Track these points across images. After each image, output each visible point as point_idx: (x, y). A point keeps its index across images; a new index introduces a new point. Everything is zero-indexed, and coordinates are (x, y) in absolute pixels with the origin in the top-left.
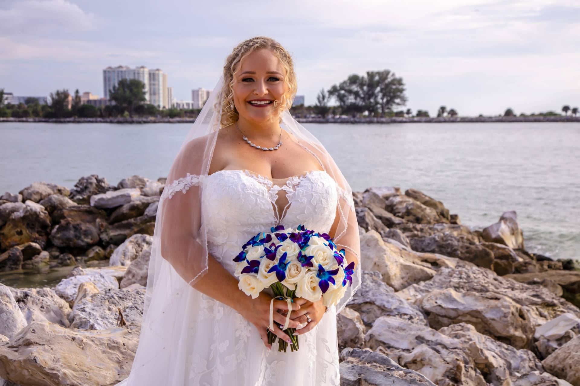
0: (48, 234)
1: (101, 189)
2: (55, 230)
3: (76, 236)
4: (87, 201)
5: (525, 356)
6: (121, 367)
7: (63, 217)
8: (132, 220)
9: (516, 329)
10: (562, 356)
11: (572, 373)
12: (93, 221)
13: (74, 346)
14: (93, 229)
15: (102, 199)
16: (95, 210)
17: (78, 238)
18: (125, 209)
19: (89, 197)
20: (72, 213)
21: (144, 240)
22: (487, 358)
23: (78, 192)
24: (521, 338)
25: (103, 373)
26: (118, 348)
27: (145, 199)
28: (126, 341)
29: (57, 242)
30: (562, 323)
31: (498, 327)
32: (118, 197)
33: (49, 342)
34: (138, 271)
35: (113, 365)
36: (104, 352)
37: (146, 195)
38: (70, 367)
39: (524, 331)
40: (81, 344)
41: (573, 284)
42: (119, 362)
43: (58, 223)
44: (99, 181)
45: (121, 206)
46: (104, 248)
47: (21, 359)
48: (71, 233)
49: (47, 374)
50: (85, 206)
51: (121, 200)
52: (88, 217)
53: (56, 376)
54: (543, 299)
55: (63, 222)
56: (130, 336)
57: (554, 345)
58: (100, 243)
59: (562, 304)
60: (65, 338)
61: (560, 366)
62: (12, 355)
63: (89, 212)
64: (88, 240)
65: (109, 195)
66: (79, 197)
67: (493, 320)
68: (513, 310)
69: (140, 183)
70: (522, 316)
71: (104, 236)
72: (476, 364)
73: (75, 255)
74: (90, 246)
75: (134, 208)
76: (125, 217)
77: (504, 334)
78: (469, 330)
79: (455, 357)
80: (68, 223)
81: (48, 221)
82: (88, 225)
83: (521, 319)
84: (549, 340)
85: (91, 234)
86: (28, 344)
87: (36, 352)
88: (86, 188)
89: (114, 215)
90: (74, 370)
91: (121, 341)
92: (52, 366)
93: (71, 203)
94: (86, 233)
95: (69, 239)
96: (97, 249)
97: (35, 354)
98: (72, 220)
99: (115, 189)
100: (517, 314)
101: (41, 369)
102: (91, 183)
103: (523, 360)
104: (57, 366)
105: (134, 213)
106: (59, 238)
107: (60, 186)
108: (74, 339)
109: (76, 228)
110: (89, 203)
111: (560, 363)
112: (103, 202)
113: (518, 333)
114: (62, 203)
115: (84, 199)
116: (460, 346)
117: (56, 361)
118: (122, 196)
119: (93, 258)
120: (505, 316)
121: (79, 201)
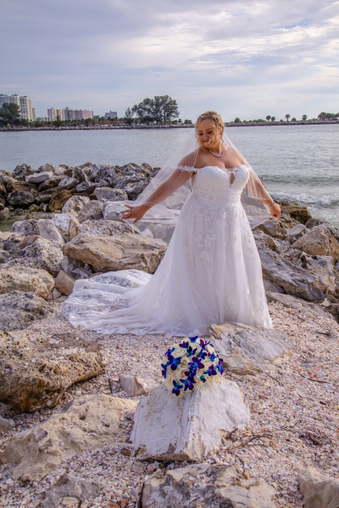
0: (6, 198)
1: (29, 172)
2: (9, 196)
3: (22, 199)
4: (23, 179)
5: (285, 243)
6: (124, 251)
7: (12, 188)
8: (52, 189)
9: (279, 232)
10: (300, 242)
11: (305, 249)
12: (29, 190)
13: (102, 243)
14: (31, 195)
15: (32, 178)
16: (29, 184)
17: (24, 200)
18: (47, 183)
19: (24, 177)
20: (17, 186)
21: (79, 199)
22: (274, 243)
23: (17, 174)
24: (281, 236)
25: (117, 254)
26: (120, 244)
27: (57, 177)
28: (122, 240)
29: (11, 202)
30: (298, 229)
31: (271, 231)
32: (41, 176)
33: (91, 241)
34: (85, 214)
35: (120, 251)
36: (115, 245)
37: (56, 175)
38: (103, 252)
39: (282, 233)
40: (104, 242)
41: (295, 212)
42: (122, 249)
43: (11, 191)
44: (28, 168)
45: (44, 181)
46: (38, 205)
47: (82, 248)
48: (19, 197)
49: (94, 255)
50: (23, 182)
51: (43, 178)
52: (26, 188)
53: (99, 256)
54: (285, 219)
55: (13, 191)
56: (123, 239)
57: (295, 239)
58: (35, 202)
59: (294, 221)
60: (97, 239)
61: (300, 247)
62: (77, 247)
63: (26, 185)
64: (29, 201)
65: (35, 175)
66: (18, 177)
67: (269, 228)
68: (278, 223)
69: (50, 168)
70: (281, 226)
71: (37, 198)
72: (269, 246)
73: (24, 209)
74: (30, 204)
75: (51, 182)
76: (46, 187)
77: (274, 234)
78: (261, 233)
79: (261, 243)
80: (17, 192)
81: (5, 191)
82: (27, 192)
83: (281, 228)
84: (292, 237)
85: (30, 197)
86: (82, 242)
87: (88, 245)
88: (21, 171)
89: (40, 187)
90: (105, 253)
91: (120, 240)
92: (96, 251)
93: (14, 181)
94: (28, 197)
95: (18, 201)
96: (35, 206)
97: (88, 246)
98: (19, 189)
99: (38, 172)
100: (279, 225)
101: (92, 253)
102: (24, 169)
103: (285, 245)
104: (98, 251)
105: (52, 185)
106: (13, 200)
107: (7, 171)
108: (101, 240)
109: (21, 194)
110: (25, 180)
111: (300, 245)
112: (33, 180)
113: (280, 234)
114: (9, 181)
115: (20, 178)
116: (263, 238)
117: (97, 249)
118: (44, 176)
119: (33, 211)
120: (275, 227)
121: (18, 179)
